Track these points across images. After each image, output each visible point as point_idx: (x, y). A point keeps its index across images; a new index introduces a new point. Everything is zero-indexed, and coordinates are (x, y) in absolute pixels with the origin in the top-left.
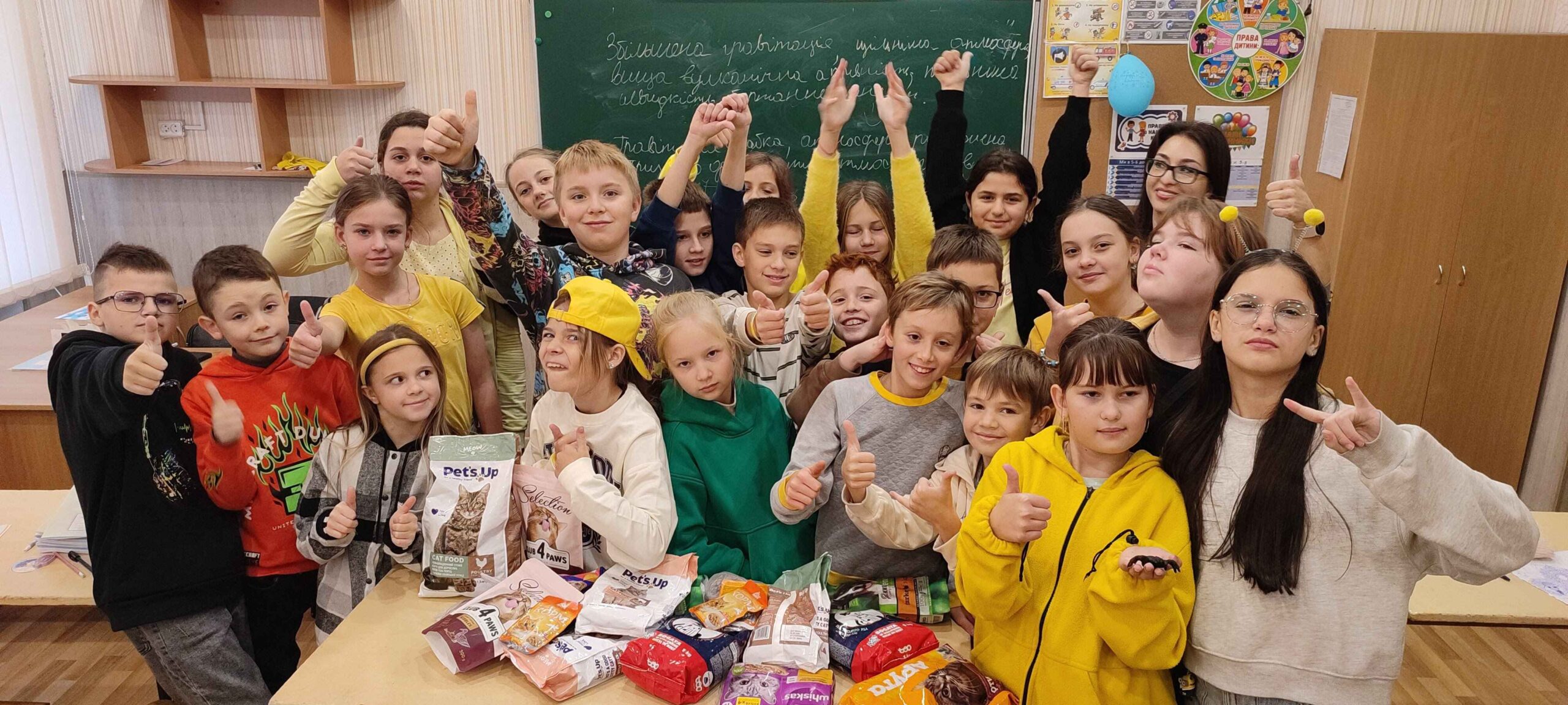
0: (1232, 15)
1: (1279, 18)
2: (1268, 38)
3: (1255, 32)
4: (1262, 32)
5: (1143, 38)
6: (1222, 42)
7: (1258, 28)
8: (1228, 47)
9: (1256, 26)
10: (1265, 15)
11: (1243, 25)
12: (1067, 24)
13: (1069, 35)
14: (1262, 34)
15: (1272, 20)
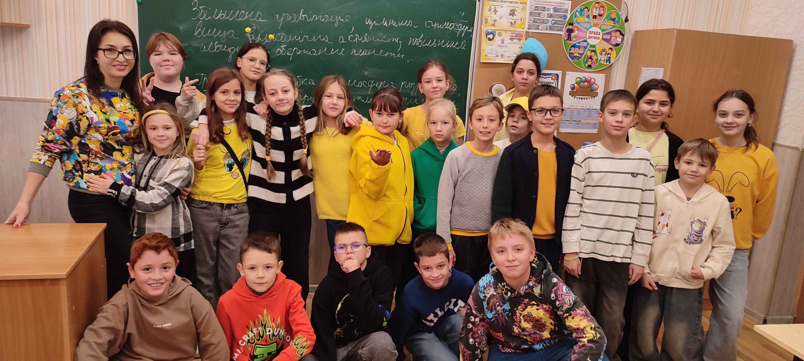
0: (586, 19)
1: (611, 23)
2: (606, 34)
3: (599, 30)
4: (602, 30)
5: (538, 29)
6: (581, 34)
7: (600, 28)
8: (584, 38)
9: (599, 26)
10: (604, 20)
11: (592, 25)
12: (496, 17)
13: (496, 24)
14: (602, 32)
15: (607, 23)
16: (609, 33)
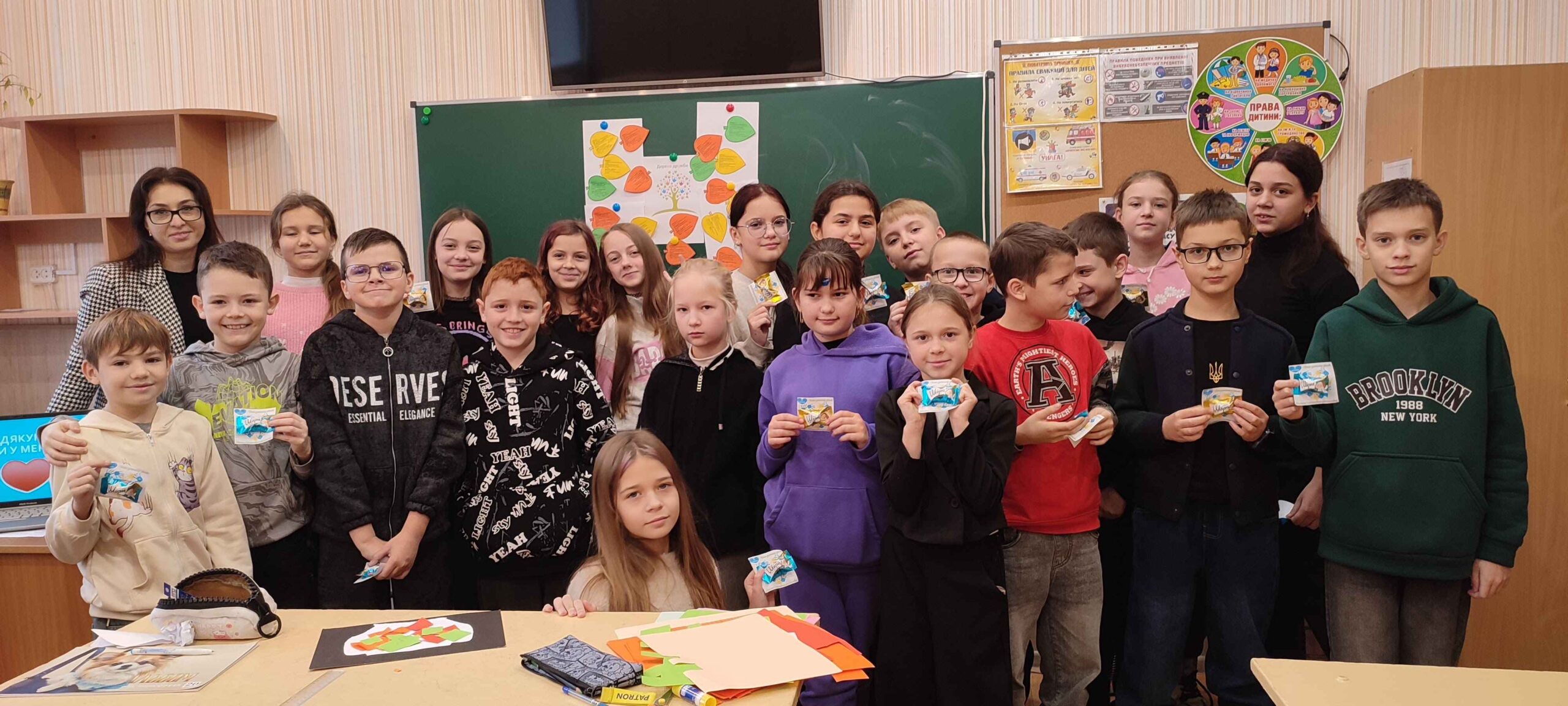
0: (1239, 81)
1: (1303, 80)
2: (1292, 105)
3: (1274, 100)
4: (1283, 99)
5: (1128, 114)
6: (1230, 114)
7: (1277, 94)
8: (1240, 119)
9: (1274, 91)
10: (1284, 77)
11: (1256, 91)
12: (1029, 103)
13: (1034, 116)
14: (1283, 102)
15: (1292, 83)
16: (1303, 103)
